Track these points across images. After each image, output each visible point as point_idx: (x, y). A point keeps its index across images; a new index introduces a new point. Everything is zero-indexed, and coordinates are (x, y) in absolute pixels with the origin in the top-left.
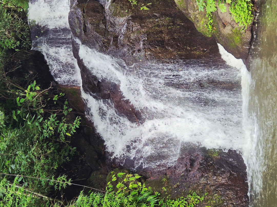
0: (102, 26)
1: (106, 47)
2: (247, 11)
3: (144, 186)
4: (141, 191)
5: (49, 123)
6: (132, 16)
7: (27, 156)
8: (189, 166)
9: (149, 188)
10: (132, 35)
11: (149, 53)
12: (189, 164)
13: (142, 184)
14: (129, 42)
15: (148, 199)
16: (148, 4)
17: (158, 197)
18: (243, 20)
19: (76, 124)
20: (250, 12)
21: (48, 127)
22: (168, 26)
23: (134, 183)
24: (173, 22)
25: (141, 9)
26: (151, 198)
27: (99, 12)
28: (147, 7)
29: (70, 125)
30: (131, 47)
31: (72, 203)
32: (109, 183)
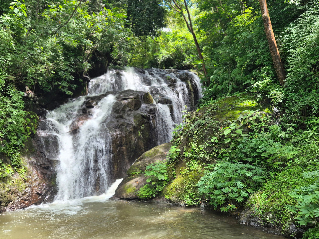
0: (128, 109)
1: (116, 111)
2: (147, 195)
3: (28, 136)
4: (25, 135)
5: (68, 75)
6: (134, 126)
7: (46, 60)
8: (43, 166)
9: (27, 140)
10: (124, 127)
11: (115, 137)
12: (45, 166)
13: (29, 135)
14: (120, 126)
15: (19, 140)
16: (142, 136)
17: (21, 146)
18: (142, 193)
19: (69, 93)
20: (146, 197)
21: (65, 74)
22: (130, 148)
23: (30, 130)
24: (132, 151)
25: (139, 132)
26: (21, 141)
27: (135, 107)
28: (140, 136)
29: (67, 89)
30: (118, 126)
31: (16, 88)
32: (29, 113)
